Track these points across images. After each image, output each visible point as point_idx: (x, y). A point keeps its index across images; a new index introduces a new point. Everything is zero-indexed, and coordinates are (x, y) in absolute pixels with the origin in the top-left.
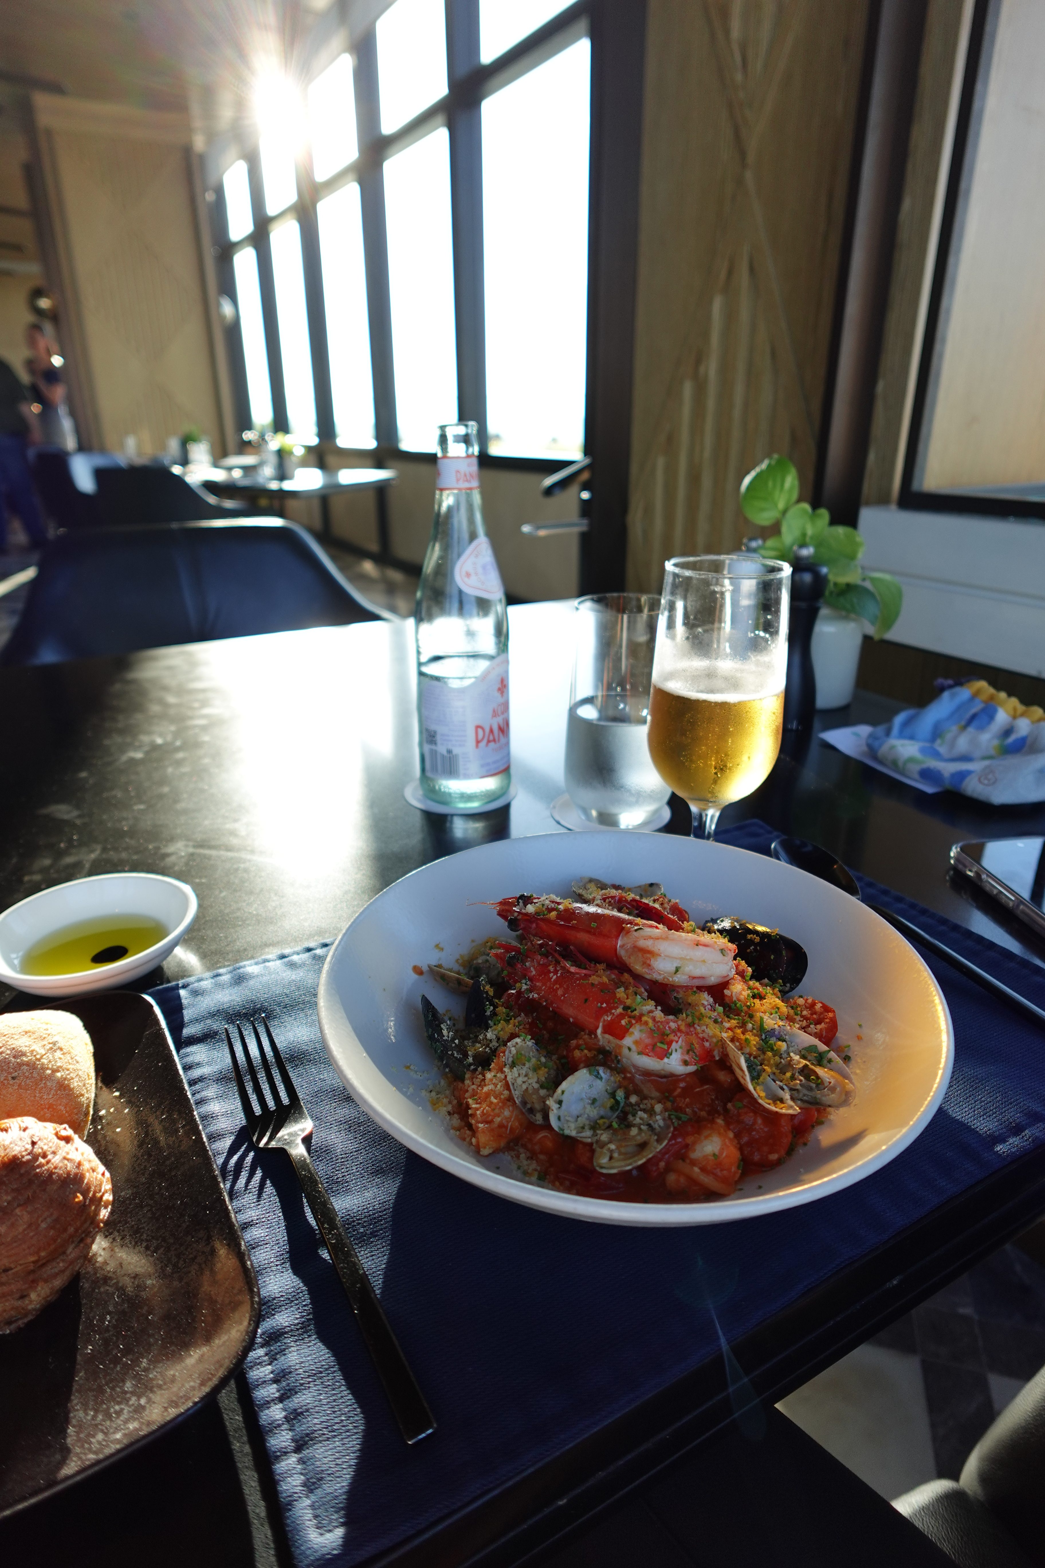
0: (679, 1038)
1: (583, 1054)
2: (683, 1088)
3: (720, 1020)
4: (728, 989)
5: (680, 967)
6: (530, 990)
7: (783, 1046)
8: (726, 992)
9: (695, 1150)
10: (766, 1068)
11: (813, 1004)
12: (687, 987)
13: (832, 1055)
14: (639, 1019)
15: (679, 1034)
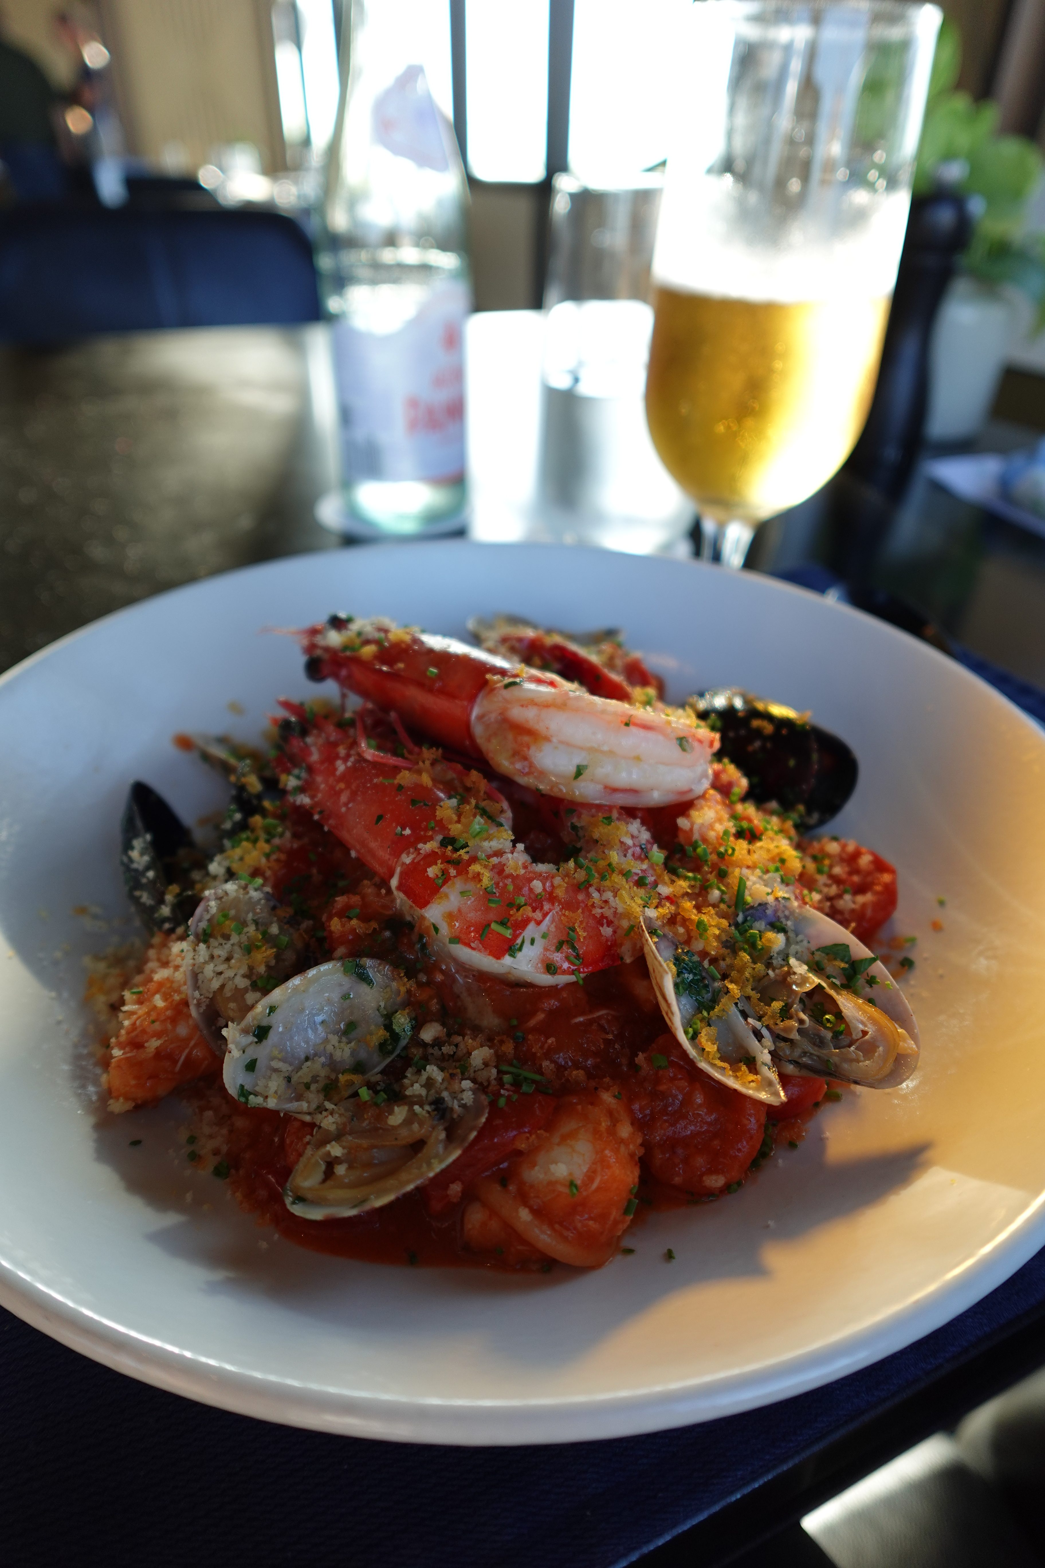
0: (545, 915)
1: (348, 926)
2: (551, 1013)
3: (651, 879)
4: (688, 816)
5: (585, 767)
6: (302, 790)
7: (777, 940)
8: (682, 822)
9: (534, 1165)
10: (731, 986)
11: (855, 857)
12: (599, 807)
13: (879, 968)
14: (462, 867)
15: (547, 906)
